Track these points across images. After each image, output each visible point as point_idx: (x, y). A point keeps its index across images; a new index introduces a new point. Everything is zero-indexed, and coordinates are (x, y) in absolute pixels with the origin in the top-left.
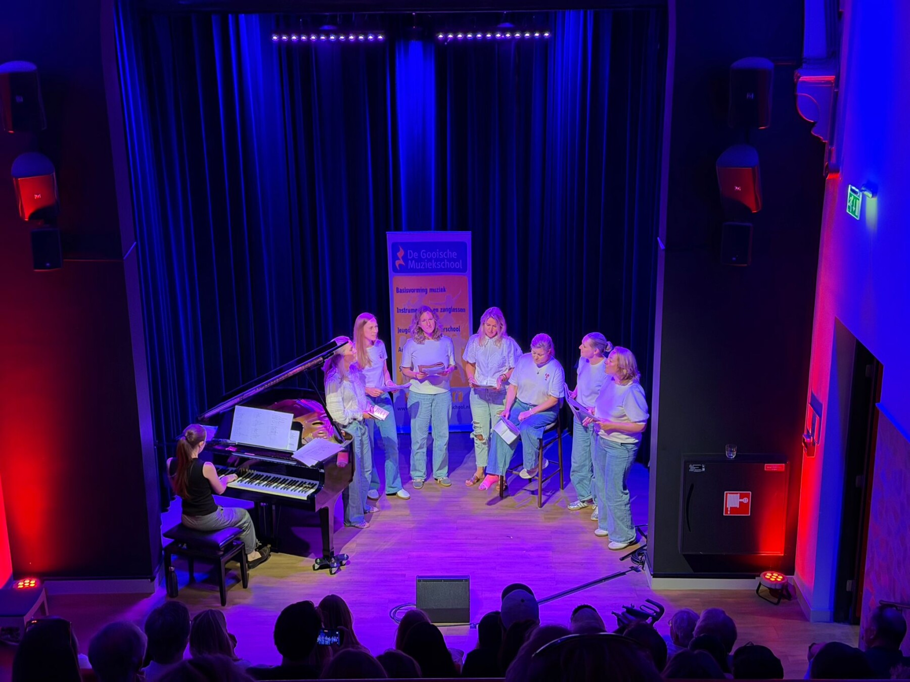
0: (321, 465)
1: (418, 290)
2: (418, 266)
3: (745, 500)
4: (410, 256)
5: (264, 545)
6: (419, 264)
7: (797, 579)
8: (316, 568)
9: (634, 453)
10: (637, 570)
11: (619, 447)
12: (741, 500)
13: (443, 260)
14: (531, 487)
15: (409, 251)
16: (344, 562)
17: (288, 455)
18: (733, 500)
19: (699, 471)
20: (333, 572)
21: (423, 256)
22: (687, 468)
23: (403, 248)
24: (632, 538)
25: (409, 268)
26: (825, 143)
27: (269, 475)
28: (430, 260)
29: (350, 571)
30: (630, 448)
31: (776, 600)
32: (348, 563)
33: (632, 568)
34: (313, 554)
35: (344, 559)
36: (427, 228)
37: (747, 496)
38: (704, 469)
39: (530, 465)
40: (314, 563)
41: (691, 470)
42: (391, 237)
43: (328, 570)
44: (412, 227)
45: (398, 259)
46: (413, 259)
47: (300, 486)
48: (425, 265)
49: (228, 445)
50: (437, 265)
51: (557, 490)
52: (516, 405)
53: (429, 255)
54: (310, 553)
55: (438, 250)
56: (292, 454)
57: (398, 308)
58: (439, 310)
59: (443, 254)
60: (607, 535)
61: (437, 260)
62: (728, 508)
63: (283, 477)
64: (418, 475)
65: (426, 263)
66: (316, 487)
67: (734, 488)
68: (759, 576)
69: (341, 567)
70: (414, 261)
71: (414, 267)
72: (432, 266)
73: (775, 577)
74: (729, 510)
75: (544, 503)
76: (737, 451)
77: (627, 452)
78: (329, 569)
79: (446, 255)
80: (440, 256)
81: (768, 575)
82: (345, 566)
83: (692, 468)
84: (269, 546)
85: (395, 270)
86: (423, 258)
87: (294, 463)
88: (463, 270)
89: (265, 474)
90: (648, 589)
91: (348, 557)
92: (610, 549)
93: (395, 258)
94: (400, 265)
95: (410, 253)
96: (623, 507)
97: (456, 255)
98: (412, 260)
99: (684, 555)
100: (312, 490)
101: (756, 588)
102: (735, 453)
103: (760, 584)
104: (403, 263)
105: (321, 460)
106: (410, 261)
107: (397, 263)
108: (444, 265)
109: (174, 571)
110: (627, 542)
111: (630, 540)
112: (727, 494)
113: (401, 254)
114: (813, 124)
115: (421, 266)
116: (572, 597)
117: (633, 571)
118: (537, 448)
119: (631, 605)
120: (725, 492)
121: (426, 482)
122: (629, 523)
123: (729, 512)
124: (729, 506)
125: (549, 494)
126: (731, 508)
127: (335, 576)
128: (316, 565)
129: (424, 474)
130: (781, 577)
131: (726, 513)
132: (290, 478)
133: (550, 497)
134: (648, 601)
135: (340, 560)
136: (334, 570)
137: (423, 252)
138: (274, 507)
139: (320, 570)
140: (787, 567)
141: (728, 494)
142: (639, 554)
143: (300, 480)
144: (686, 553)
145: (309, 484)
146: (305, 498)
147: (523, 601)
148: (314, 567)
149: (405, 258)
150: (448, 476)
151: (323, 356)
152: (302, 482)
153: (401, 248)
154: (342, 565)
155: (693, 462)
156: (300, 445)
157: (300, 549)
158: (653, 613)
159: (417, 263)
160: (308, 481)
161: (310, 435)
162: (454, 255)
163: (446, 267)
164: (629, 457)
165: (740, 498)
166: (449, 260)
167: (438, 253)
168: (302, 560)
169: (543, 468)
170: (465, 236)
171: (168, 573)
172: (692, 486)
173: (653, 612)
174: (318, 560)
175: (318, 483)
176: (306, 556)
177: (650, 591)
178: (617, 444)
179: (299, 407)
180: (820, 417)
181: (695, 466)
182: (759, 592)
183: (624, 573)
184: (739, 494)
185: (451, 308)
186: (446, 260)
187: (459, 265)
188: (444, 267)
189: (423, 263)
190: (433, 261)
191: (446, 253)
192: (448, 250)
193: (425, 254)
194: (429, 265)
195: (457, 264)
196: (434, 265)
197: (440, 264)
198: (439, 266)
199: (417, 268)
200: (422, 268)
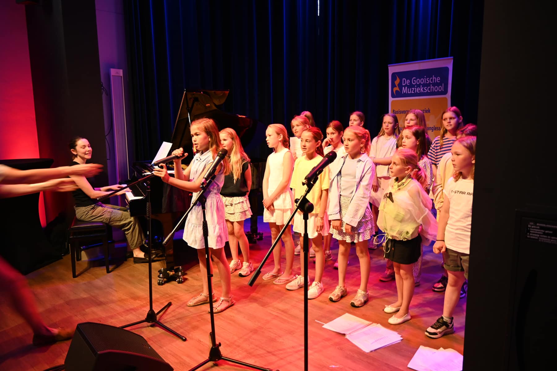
2: (409, 92)
4: (404, 83)
6: (410, 89)
13: (429, 85)
15: (403, 79)
21: (414, 82)
23: (399, 77)
25: (403, 93)
28: (418, 86)
45: (396, 87)
46: (406, 85)
48: (415, 89)
55: (425, 77)
59: (429, 80)
61: (424, 85)
65: (416, 88)
70: (406, 88)
71: (407, 93)
72: (420, 91)
79: (432, 80)
80: (427, 81)
83: (535, 231)
85: (393, 96)
86: (413, 84)
88: (445, 92)
93: (393, 86)
95: (404, 80)
97: (439, 79)
98: (405, 86)
104: (399, 90)
106: (403, 88)
107: (395, 89)
108: (429, 89)
113: (397, 82)
115: (411, 92)
137: (414, 79)
149: (400, 86)
153: (397, 78)
159: (408, 89)
163: (431, 91)
166: (434, 85)
167: (425, 79)
185: (433, 127)
186: (431, 85)
187: (442, 88)
188: (429, 91)
189: (414, 89)
190: (421, 86)
191: (432, 78)
192: (433, 76)
193: (415, 81)
194: (417, 90)
195: (440, 88)
196: (422, 90)
197: (427, 89)
198: (425, 91)
199: (409, 93)
200: (412, 92)
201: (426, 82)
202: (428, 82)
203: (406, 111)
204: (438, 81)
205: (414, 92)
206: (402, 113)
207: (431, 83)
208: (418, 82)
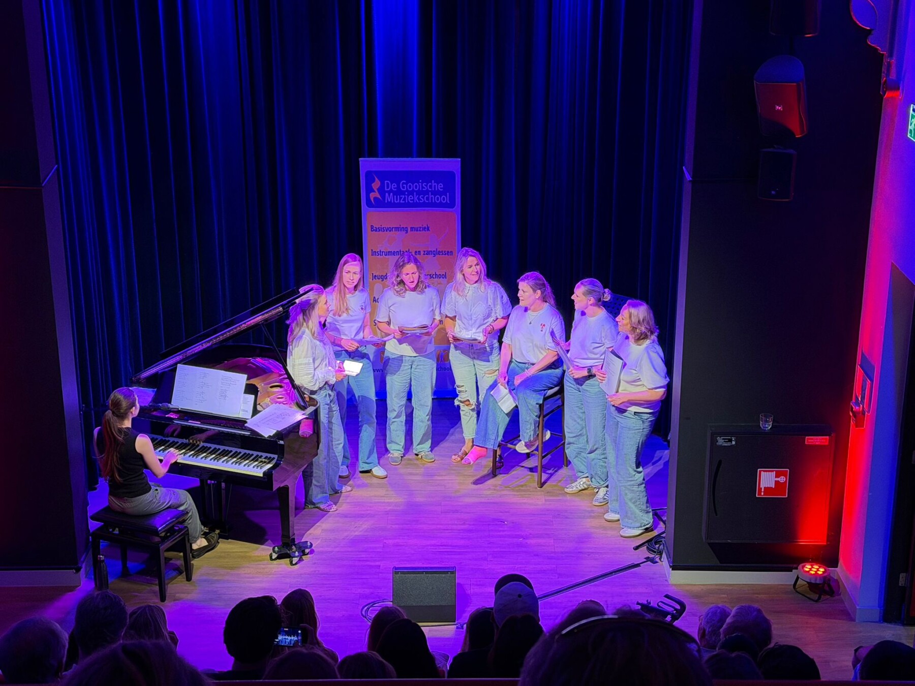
0: (280, 435)
1: (397, 229)
2: (397, 200)
3: (782, 479)
4: (388, 188)
5: (212, 530)
6: (398, 196)
7: (840, 572)
8: (273, 558)
9: (650, 423)
10: (653, 561)
11: (632, 417)
12: (777, 479)
13: (427, 192)
14: (529, 463)
15: (386, 182)
16: (307, 551)
17: (240, 423)
18: (767, 479)
19: (729, 444)
20: (294, 563)
21: (403, 188)
22: (713, 441)
23: (378, 178)
24: (647, 524)
25: (386, 202)
26: (883, 54)
27: (218, 447)
28: (411, 193)
29: (314, 561)
30: (646, 418)
31: (816, 597)
32: (312, 552)
33: (648, 559)
34: (269, 541)
35: (307, 547)
36: (406, 153)
37: (784, 474)
38: (734, 443)
39: (528, 436)
40: (272, 551)
41: (720, 444)
42: (366, 163)
43: (287, 560)
44: (389, 153)
45: (374, 191)
46: (391, 191)
47: (256, 459)
48: (405, 197)
49: (170, 411)
50: (419, 199)
51: (560, 467)
52: (512, 364)
53: (410, 187)
54: (267, 540)
55: (421, 181)
56: (246, 422)
57: (372, 250)
58: (422, 253)
59: (426, 186)
60: (619, 520)
61: (419, 193)
62: (761, 488)
63: (234, 450)
64: (396, 447)
66: (274, 462)
67: (768, 465)
68: (796, 568)
69: (304, 557)
70: (391, 194)
71: (392, 202)
72: (413, 200)
73: (815, 570)
74: (763, 490)
75: (545, 482)
76: (774, 421)
77: (642, 422)
78: (289, 559)
79: (431, 187)
80: (423, 187)
81: (808, 567)
82: (308, 556)
83: (721, 441)
84: (217, 531)
85: (369, 204)
86: (403, 189)
87: (248, 433)
88: (451, 205)
89: (213, 446)
90: (667, 583)
91: (311, 545)
92: (622, 536)
93: (369, 190)
94: (375, 198)
95: (388, 183)
96: (635, 488)
97: (442, 186)
98: (389, 192)
99: (709, 544)
100: (269, 466)
101: (793, 583)
102: (771, 423)
103: (798, 578)
104: (380, 197)
105: (279, 430)
106: (387, 194)
107: (372, 195)
108: (427, 198)
109: (103, 561)
110: (640, 528)
111: (644, 526)
112: (760, 471)
114: (869, 32)
115: (400, 200)
116: (576, 592)
117: (649, 562)
118: (536, 416)
119: (647, 601)
120: (759, 470)
121: (405, 458)
122: (644, 507)
123: (762, 494)
124: (762, 486)
125: (550, 471)
126: (764, 488)
127: (296, 567)
128: (274, 554)
129: (403, 448)
130: (822, 570)
131: (759, 494)
132: (243, 451)
133: (551, 475)
134: (667, 596)
135: (303, 549)
136: (295, 560)
137: (403, 183)
138: (223, 485)
139: (278, 560)
140: (829, 559)
141: (762, 472)
142: (656, 543)
143: (255, 453)
144: (712, 541)
145: (266, 458)
146: (261, 475)
147: (520, 596)
148: (271, 556)
149: (381, 190)
150: (431, 451)
151: (282, 306)
152: (257, 456)
153: (376, 177)
154: (304, 554)
155: (721, 434)
156: (255, 412)
157: (256, 536)
158: (672, 611)
159: (395, 196)
160: (264, 455)
161: (267, 400)
162: (440, 187)
163: (430, 201)
164: (643, 429)
165: (776, 477)
166: (435, 193)
167: (420, 184)
168: (257, 549)
169: (544, 441)
170: (453, 164)
171: (96, 562)
172: (720, 462)
173: (673, 609)
174: (276, 548)
175: (276, 456)
176: (262, 544)
177: (668, 585)
178: (631, 414)
179: (255, 367)
180: (872, 381)
181: (723, 439)
182: (797, 587)
183: (638, 565)
184: (775, 472)
185: (435, 250)
186: (430, 193)
187: (446, 199)
188: (427, 202)
189: (403, 196)
190: (415, 193)
191: (430, 184)
192: (433, 181)
193: (405, 185)
194: (410, 199)
195: (444, 198)
196: (416, 198)
197: (423, 198)
198: (422, 200)
199: (395, 201)
200: (401, 202)
201: (422, 189)
202: (425, 188)
203: (393, 228)
204: (441, 188)
205: (404, 202)
206: (387, 231)
207: (430, 191)
208: (410, 188)
